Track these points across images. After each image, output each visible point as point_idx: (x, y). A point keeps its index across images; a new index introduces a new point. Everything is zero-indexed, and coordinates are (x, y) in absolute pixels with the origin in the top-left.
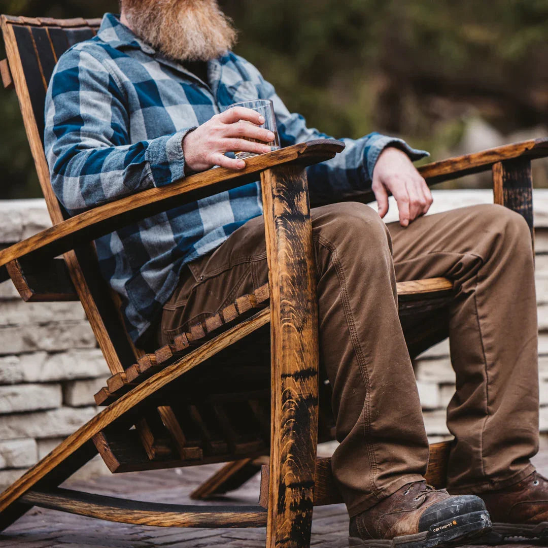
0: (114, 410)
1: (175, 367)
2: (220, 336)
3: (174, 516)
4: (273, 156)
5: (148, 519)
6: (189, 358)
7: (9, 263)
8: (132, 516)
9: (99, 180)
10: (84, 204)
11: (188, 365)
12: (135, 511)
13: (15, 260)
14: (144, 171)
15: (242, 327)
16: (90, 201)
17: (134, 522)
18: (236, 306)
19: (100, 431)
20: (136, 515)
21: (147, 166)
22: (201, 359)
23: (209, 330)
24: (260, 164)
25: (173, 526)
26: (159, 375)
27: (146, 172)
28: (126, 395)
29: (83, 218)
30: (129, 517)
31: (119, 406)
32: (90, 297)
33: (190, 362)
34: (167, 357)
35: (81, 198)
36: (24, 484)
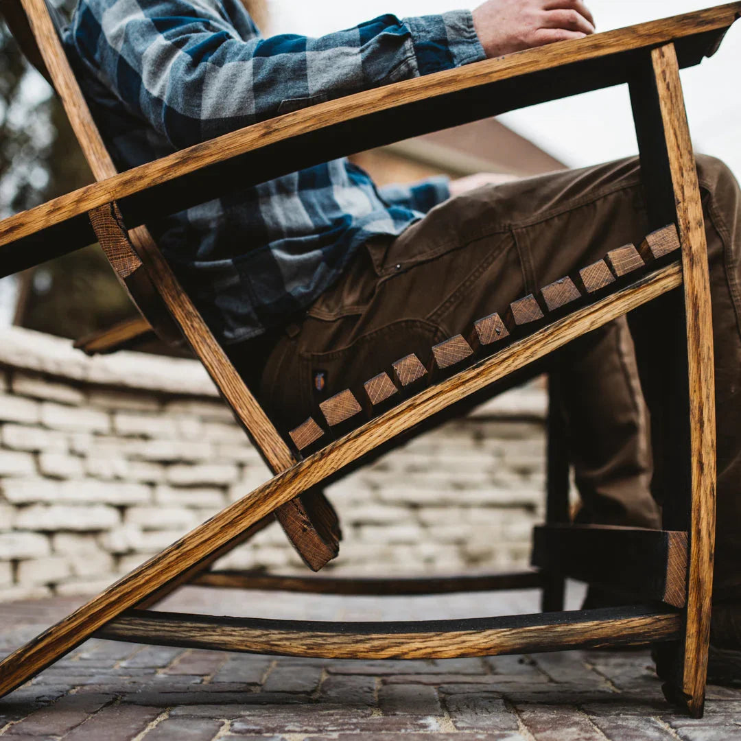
0: (332, 456)
1: (473, 373)
2: (574, 315)
3: (464, 638)
4: (689, 20)
5: (405, 648)
6: (504, 356)
7: (97, 209)
8: (368, 646)
9: (304, 61)
10: (252, 110)
11: (500, 369)
12: (374, 636)
13: (112, 203)
14: (402, 50)
15: (618, 299)
17: (372, 655)
18: (609, 265)
19: (298, 496)
20: (376, 643)
21: (408, 44)
22: (527, 358)
23: (551, 308)
24: (660, 34)
25: (462, 656)
26: (439, 388)
27: (405, 53)
28: (362, 428)
29: (275, 126)
30: (360, 647)
31: (343, 449)
33: (505, 365)
34: (461, 356)
35: (252, 94)
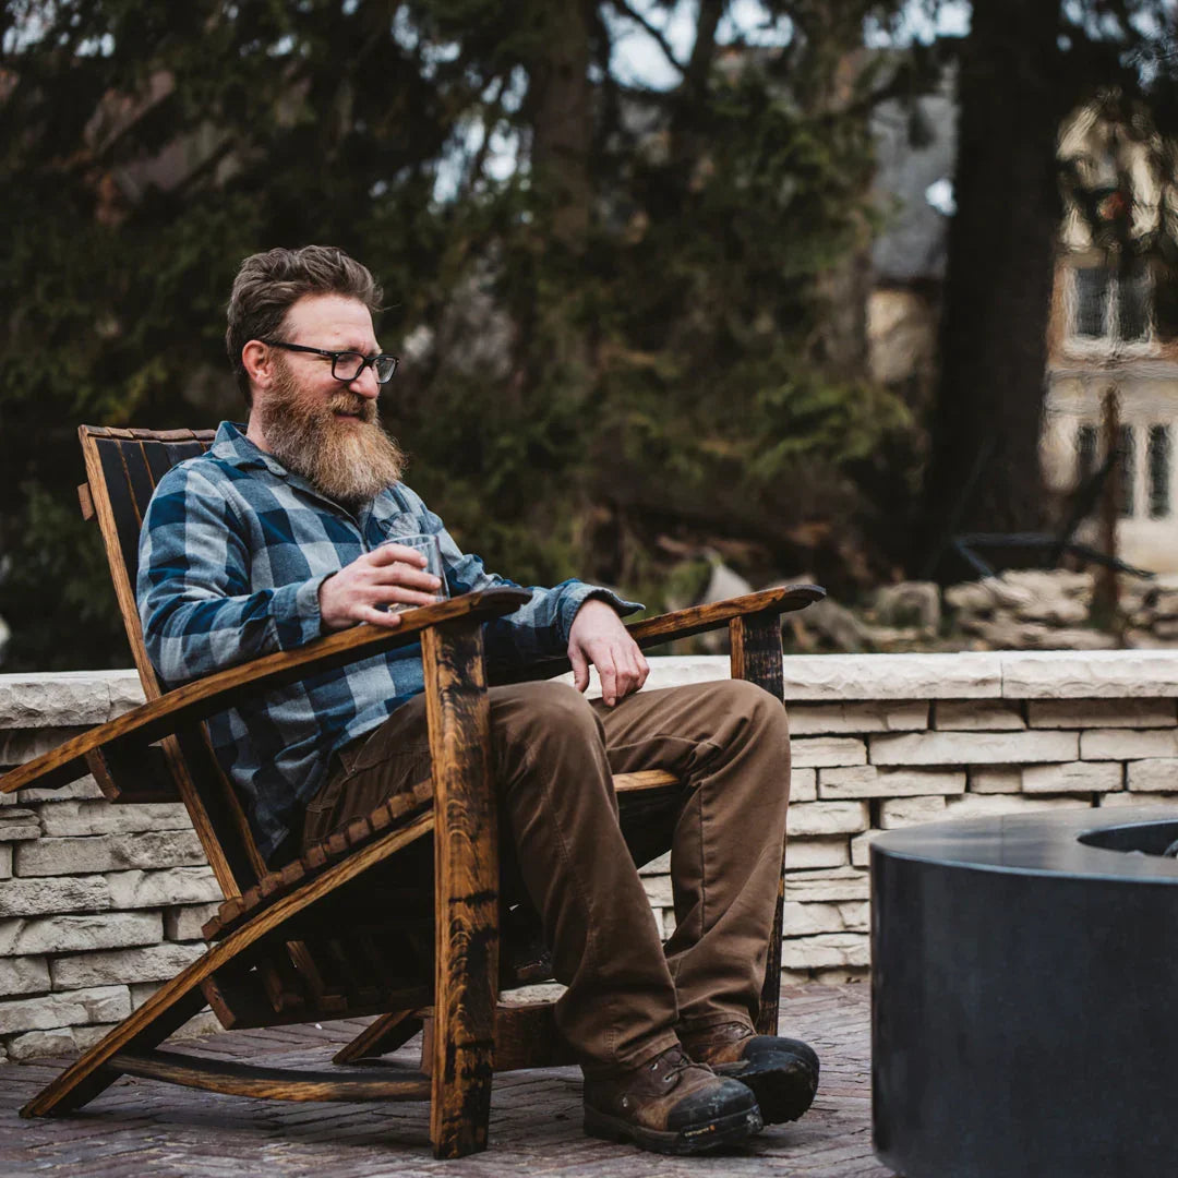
0: (227, 946)
1: (308, 889)
2: (369, 848)
3: (309, 1087)
5: (274, 1091)
6: (327, 876)
7: (89, 752)
8: (252, 1088)
9: (208, 641)
10: (187, 673)
11: (325, 887)
12: (257, 1081)
13: (97, 748)
14: (266, 628)
15: (397, 835)
16: (197, 669)
17: (255, 1095)
18: (389, 809)
19: (211, 974)
20: (258, 1086)
21: (271, 622)
22: (342, 879)
23: (353, 840)
24: (419, 621)
25: (306, 1100)
26: (287, 900)
27: (270, 629)
28: (244, 926)
29: (186, 692)
30: (250, 1088)
31: (234, 942)
32: (196, 797)
33: (328, 883)
34: (297, 877)
35: (185, 665)
36: (109, 1046)
